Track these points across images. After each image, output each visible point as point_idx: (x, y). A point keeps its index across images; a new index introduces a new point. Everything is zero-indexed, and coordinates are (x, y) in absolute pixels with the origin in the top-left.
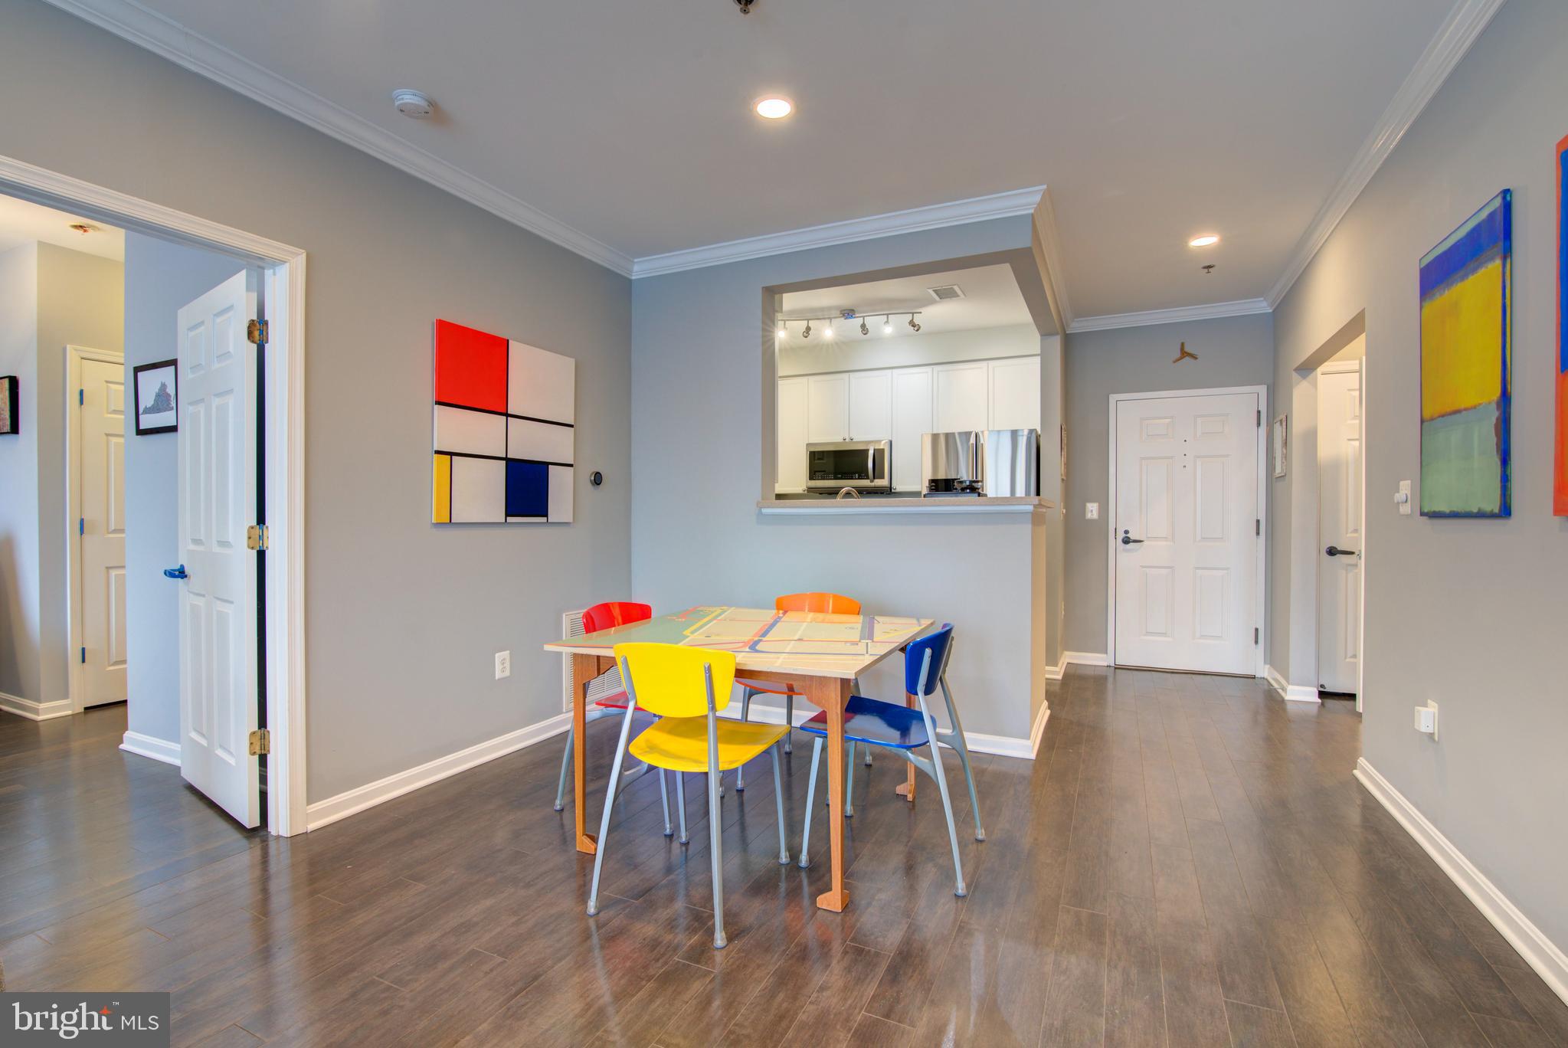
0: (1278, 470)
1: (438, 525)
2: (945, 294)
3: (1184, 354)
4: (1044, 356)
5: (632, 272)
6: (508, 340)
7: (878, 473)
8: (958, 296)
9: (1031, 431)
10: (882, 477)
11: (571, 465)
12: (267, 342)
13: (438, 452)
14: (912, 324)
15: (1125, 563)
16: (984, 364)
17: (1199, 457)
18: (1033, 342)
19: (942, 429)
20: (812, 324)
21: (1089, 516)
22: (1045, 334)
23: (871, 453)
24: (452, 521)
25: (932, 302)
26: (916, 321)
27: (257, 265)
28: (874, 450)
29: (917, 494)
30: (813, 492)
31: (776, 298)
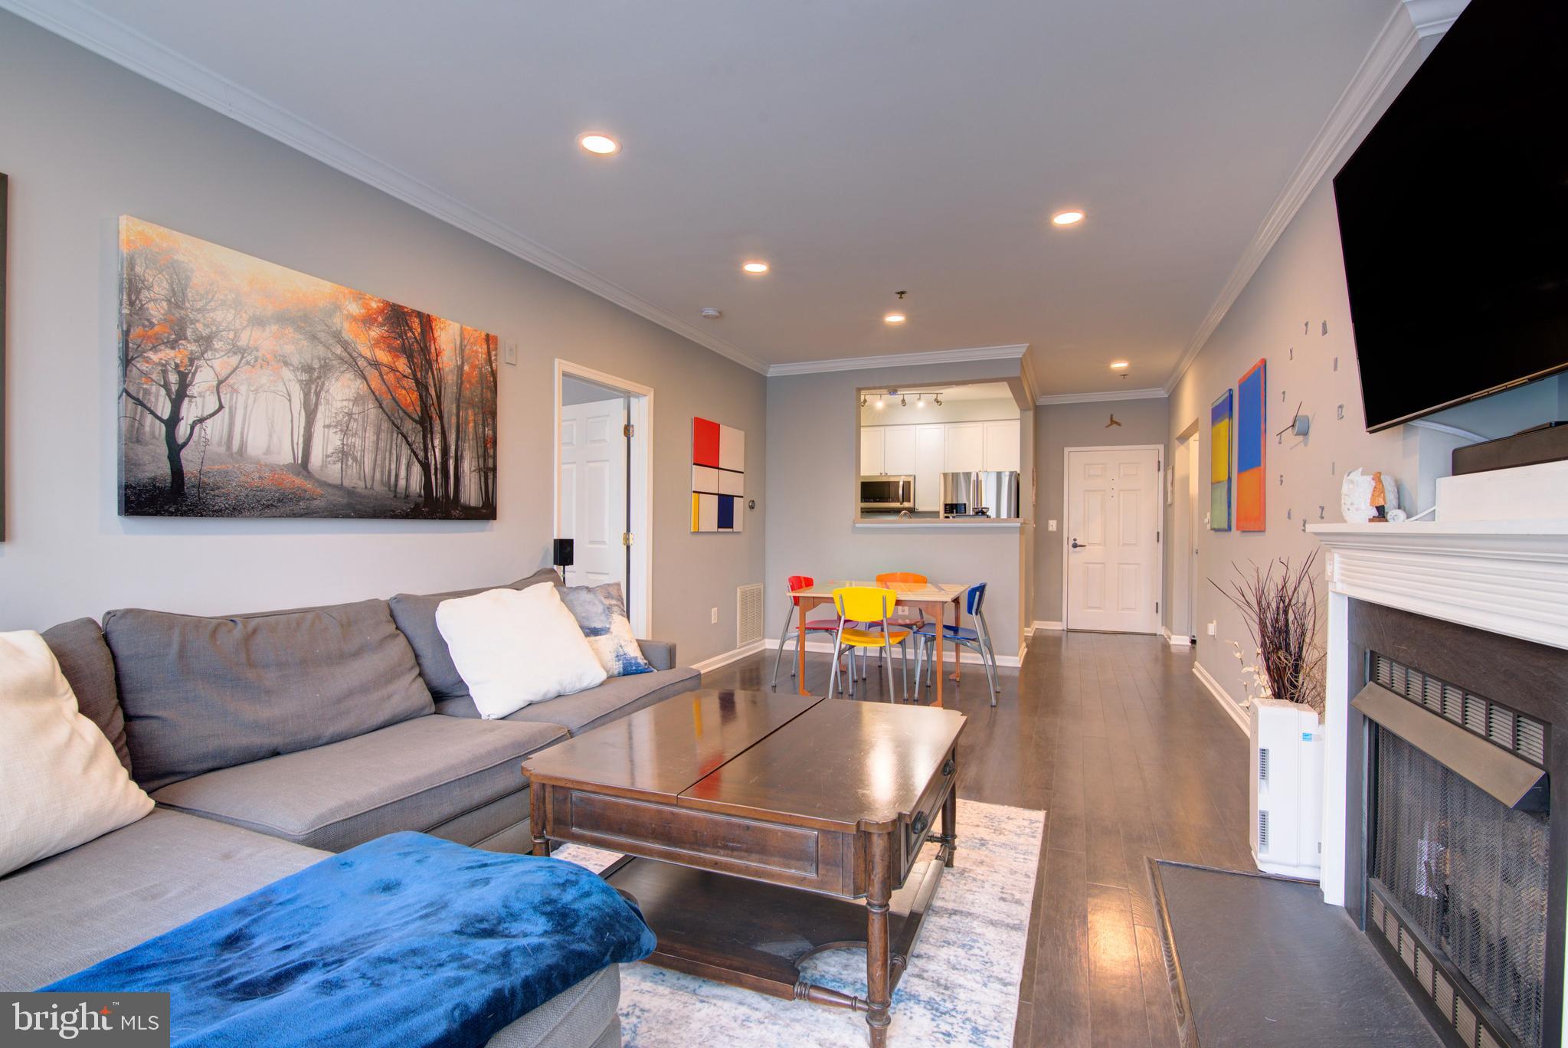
0: (1169, 500)
1: (694, 533)
3: (1113, 422)
4: (1022, 420)
5: (768, 374)
6: (719, 425)
7: (906, 497)
9: (1011, 473)
10: (908, 501)
11: (742, 497)
12: (633, 436)
13: (694, 492)
14: (937, 400)
15: (1073, 561)
16: (980, 424)
17: (1121, 490)
18: (1016, 412)
19: (950, 470)
21: (1050, 529)
22: (1023, 409)
23: (901, 483)
24: (699, 531)
26: (939, 397)
27: (627, 395)
28: (904, 481)
29: (935, 514)
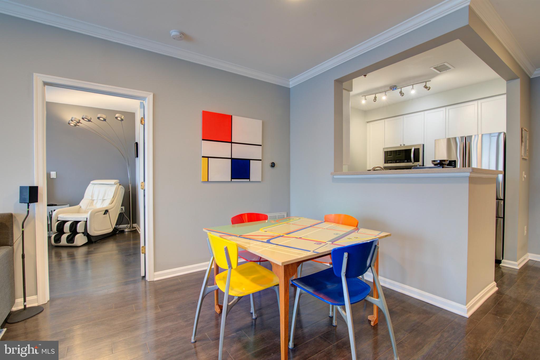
1: (203, 182)
2: (442, 69)
5: (290, 85)
6: (232, 116)
7: (417, 159)
8: (450, 68)
9: (500, 133)
10: (418, 161)
11: (261, 160)
13: (203, 157)
14: (426, 87)
16: (475, 103)
20: (377, 95)
22: (508, 79)
23: (413, 150)
24: (209, 181)
25: (435, 75)
26: (428, 85)
28: (414, 149)
30: (386, 168)
31: (343, 84)
